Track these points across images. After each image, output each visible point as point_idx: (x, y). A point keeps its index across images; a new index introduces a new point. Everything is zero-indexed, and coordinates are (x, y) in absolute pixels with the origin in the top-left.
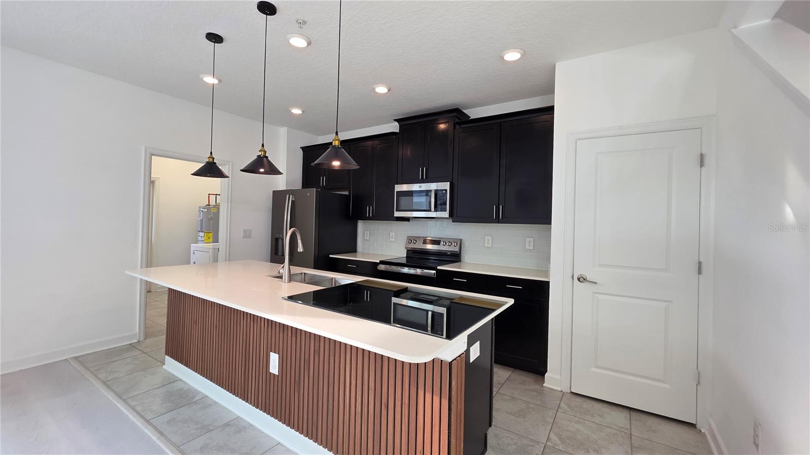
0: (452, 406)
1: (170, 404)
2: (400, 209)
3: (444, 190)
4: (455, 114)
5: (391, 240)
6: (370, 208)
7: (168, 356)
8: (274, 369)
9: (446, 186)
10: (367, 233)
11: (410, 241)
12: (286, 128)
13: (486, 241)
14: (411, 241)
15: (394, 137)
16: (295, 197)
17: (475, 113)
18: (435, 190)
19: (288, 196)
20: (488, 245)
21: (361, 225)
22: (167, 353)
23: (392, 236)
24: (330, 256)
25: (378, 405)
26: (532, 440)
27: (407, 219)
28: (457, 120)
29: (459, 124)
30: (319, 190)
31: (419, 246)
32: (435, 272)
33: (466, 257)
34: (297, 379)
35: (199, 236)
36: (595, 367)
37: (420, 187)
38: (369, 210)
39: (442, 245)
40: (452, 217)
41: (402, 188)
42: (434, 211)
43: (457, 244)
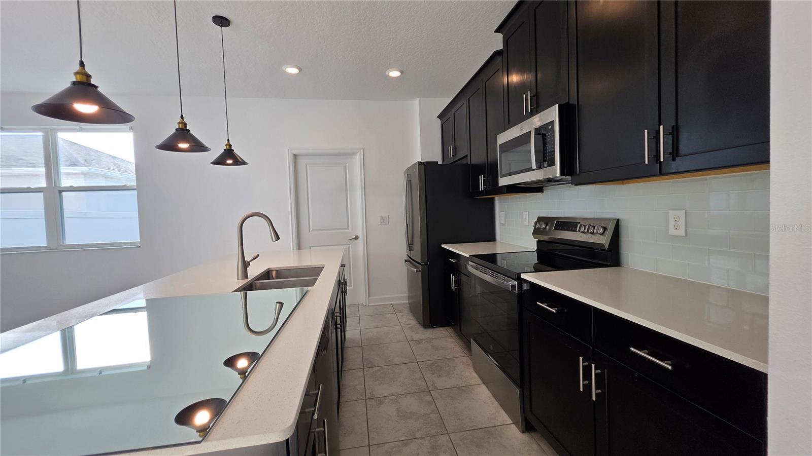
3: (550, 124)
5: (524, 223)
6: (481, 178)
9: (552, 113)
10: (502, 214)
12: (418, 99)
13: (672, 223)
15: (499, 59)
21: (498, 203)
23: (525, 218)
24: (443, 246)
27: (537, 189)
31: (552, 233)
33: (633, 256)
37: (522, 129)
38: (481, 180)
39: (579, 231)
40: (571, 176)
41: (504, 138)
42: (534, 167)
43: (605, 229)
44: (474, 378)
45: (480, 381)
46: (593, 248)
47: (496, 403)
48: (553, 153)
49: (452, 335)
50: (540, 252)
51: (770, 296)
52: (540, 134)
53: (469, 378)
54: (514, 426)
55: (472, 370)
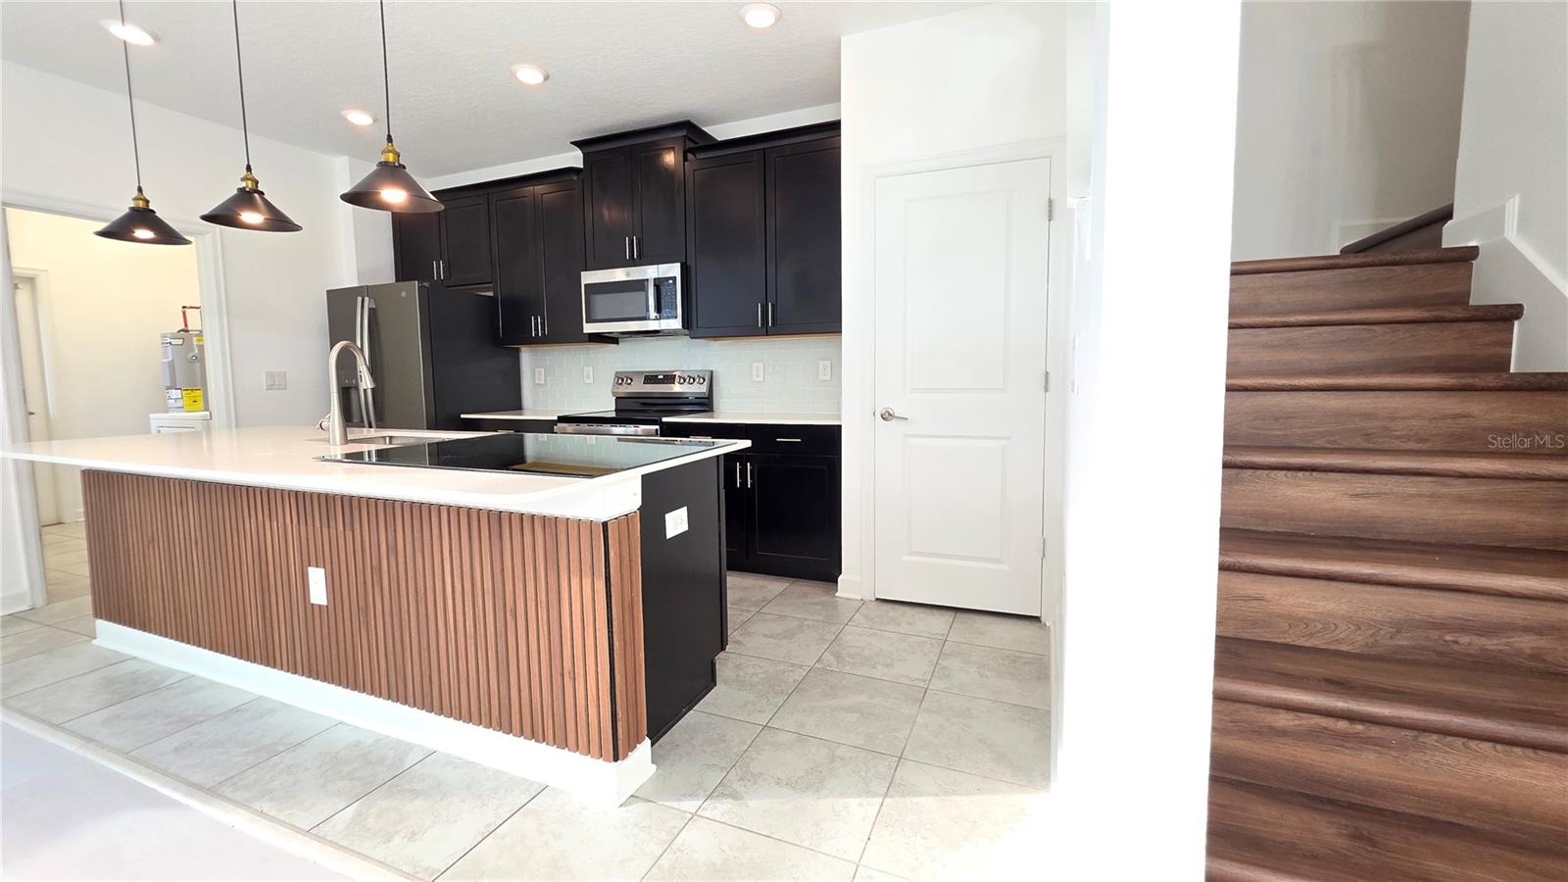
0: (612, 589)
1: (109, 696)
2: (593, 318)
3: (670, 278)
4: (688, 133)
5: (587, 381)
6: (536, 319)
7: (101, 618)
8: (318, 594)
9: (674, 270)
10: (540, 372)
11: (620, 381)
13: (754, 372)
14: (623, 380)
15: (575, 178)
16: (375, 301)
17: (721, 132)
18: (655, 279)
19: (360, 299)
20: (758, 379)
21: (527, 357)
22: (99, 613)
24: (462, 416)
25: (499, 614)
26: (793, 665)
28: (691, 145)
29: (692, 151)
30: (426, 284)
31: (639, 387)
32: (657, 427)
33: (722, 403)
34: (362, 604)
35: (170, 398)
36: (909, 555)
37: (628, 275)
38: (536, 323)
39: (678, 383)
40: (688, 329)
41: (592, 277)
42: (654, 318)
43: (704, 379)
48: (675, 306)
52: (659, 285)
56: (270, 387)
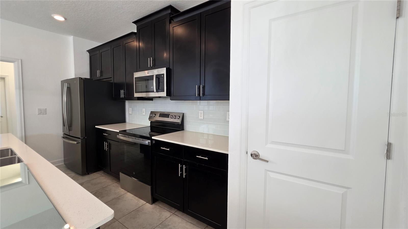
2: (137, 91)
3: (162, 74)
4: (170, 11)
9: (164, 71)
10: (130, 109)
11: (151, 115)
12: (73, 36)
13: (200, 115)
15: (134, 36)
16: (69, 84)
18: (156, 75)
19: (65, 84)
20: (201, 118)
21: (127, 104)
23: (144, 112)
24: (96, 127)
27: (151, 99)
28: (171, 16)
29: (172, 19)
31: (158, 118)
33: (188, 126)
37: (148, 73)
38: (122, 92)
39: (170, 118)
40: (170, 96)
41: (137, 75)
42: (155, 91)
43: (179, 117)
44: (122, 191)
45: (126, 192)
46: (174, 124)
47: (137, 198)
48: (163, 87)
49: (103, 175)
50: (152, 127)
51: (229, 136)
52: (157, 77)
53: (120, 192)
54: (147, 204)
55: (120, 188)
56: (40, 114)
